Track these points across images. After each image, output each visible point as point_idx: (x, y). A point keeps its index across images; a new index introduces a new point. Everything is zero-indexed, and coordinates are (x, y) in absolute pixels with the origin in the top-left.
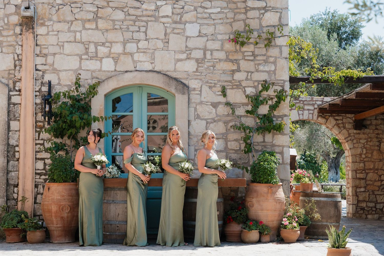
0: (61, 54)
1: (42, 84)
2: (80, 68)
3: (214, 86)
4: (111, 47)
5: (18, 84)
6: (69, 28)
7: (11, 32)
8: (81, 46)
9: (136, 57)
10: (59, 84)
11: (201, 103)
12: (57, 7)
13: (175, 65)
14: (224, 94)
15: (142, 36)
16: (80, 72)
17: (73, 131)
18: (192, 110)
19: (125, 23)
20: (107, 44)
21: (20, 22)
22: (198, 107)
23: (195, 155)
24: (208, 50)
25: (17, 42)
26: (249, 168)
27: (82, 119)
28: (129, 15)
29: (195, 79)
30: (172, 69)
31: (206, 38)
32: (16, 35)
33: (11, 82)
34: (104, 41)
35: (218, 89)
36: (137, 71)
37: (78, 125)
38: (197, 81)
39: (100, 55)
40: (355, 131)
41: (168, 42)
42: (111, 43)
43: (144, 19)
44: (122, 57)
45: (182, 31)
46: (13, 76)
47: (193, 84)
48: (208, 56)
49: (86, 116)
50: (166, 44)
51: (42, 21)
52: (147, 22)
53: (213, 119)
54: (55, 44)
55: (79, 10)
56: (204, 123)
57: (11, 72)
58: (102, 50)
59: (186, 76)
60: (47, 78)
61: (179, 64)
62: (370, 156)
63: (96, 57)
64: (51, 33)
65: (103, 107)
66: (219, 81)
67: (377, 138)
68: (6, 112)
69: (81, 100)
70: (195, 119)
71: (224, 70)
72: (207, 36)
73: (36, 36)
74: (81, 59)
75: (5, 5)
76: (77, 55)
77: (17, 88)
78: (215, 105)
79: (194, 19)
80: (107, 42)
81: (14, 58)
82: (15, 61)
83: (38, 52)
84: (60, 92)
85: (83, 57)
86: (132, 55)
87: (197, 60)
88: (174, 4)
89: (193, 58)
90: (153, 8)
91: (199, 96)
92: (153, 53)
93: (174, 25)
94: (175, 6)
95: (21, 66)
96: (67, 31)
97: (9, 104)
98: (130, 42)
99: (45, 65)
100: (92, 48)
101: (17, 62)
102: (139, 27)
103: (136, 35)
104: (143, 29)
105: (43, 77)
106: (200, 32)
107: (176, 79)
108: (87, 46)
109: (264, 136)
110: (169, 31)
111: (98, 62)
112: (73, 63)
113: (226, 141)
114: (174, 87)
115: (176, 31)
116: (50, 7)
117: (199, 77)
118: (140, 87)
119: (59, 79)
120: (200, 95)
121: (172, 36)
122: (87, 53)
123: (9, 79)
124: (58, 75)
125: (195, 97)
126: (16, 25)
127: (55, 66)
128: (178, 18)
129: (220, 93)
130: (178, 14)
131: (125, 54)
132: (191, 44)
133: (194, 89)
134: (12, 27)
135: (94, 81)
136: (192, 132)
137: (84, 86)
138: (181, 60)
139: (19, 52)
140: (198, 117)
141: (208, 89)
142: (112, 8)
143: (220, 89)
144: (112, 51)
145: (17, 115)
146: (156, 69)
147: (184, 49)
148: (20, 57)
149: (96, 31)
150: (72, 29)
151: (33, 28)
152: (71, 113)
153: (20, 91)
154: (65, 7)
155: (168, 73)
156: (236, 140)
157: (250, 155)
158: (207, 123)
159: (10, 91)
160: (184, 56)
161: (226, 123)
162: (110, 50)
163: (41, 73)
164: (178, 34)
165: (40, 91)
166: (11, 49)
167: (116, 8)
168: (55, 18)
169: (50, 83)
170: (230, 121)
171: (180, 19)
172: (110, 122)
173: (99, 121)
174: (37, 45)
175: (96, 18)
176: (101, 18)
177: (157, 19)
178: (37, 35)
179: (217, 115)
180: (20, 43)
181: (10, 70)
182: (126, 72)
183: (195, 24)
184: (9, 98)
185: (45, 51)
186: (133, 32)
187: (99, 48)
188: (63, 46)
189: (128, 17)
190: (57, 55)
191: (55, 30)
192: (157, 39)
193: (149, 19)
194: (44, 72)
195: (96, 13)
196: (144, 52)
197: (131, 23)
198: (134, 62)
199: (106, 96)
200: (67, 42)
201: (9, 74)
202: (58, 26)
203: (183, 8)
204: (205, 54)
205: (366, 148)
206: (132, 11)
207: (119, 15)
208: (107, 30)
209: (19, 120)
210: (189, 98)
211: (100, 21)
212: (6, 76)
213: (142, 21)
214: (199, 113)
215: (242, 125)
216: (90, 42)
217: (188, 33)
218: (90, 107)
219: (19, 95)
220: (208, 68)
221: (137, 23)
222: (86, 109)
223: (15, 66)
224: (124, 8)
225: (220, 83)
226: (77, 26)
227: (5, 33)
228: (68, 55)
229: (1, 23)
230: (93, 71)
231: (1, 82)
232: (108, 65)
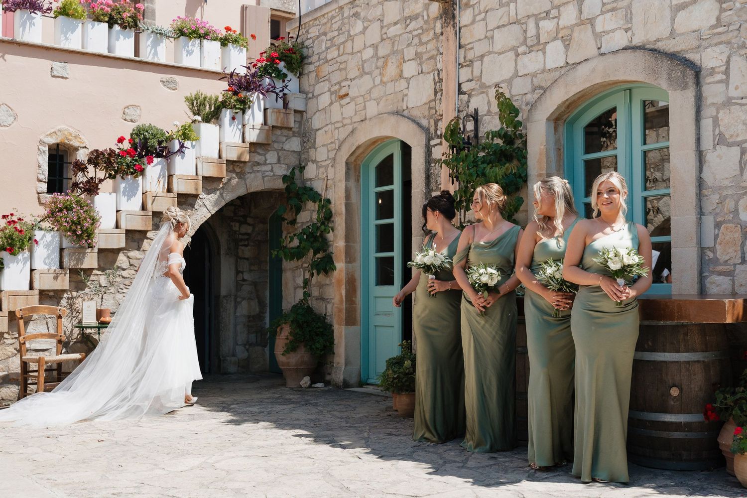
0: (490, 53)
2: (516, 74)
4: (558, 17)
5: (440, 124)
7: (431, 34)
8: (517, 29)
9: (600, 24)
10: (488, 112)
11: (729, 102)
13: (673, 20)
16: (515, 81)
18: (708, 123)
20: (554, 13)
21: (441, 11)
22: (720, 115)
23: (716, 237)
25: (438, 50)
29: (717, 44)
30: (666, 34)
32: (436, 37)
33: (432, 123)
34: (548, 7)
36: (602, 54)
38: (718, 49)
39: (544, 38)
42: (558, 7)
44: (577, 33)
46: (434, 112)
47: (710, 58)
51: (465, 1)
54: (483, 37)
56: (735, 152)
57: (431, 105)
58: (547, 28)
59: (695, 43)
60: (473, 104)
61: (681, 17)
63: (537, 44)
64: (477, 18)
65: (543, 146)
68: (423, 177)
70: (714, 147)
73: (458, 31)
74: (517, 55)
76: (512, 49)
77: (439, 132)
80: (552, 8)
81: (434, 79)
82: (435, 84)
83: (462, 60)
84: (491, 132)
85: (520, 50)
86: (591, 21)
91: (721, 87)
92: (629, 7)
95: (442, 92)
96: (498, 7)
97: (428, 163)
99: (471, 80)
100: (531, 28)
101: (438, 85)
105: (468, 103)
107: (673, 57)
108: (524, 27)
111: (541, 55)
112: (507, 67)
114: (665, 76)
117: (723, 38)
119: (488, 102)
120: (726, 82)
122: (524, 41)
123: (429, 118)
124: (487, 95)
125: (713, 92)
126: (436, 19)
127: (483, 80)
131: (581, 23)
133: (712, 72)
134: (432, 24)
135: (536, 95)
136: (708, 179)
137: (521, 109)
138: (684, 5)
139: (439, 65)
140: (721, 140)
141: (742, 64)
144: (561, 23)
145: (439, 181)
146: (636, 41)
148: (441, 76)
151: (454, 17)
153: (441, 136)
155: (660, 46)
158: (743, 153)
159: (429, 139)
162: (558, 24)
163: (465, 97)
165: (464, 131)
166: (431, 65)
174: (460, 47)
178: (460, 29)
180: (441, 50)
181: (430, 102)
182: (582, 61)
184: (429, 151)
185: (470, 55)
188: (493, 37)
190: (486, 58)
191: (482, 10)
194: (469, 95)
196: (613, 10)
198: (598, 36)
200: (498, 27)
201: (429, 109)
210: (699, 96)
212: (426, 113)
214: (722, 129)
216: (528, 17)
219: (440, 144)
223: (436, 93)
227: (425, 39)
228: (500, 54)
229: (420, 22)
230: (534, 75)
231: (419, 125)
232: (555, 55)
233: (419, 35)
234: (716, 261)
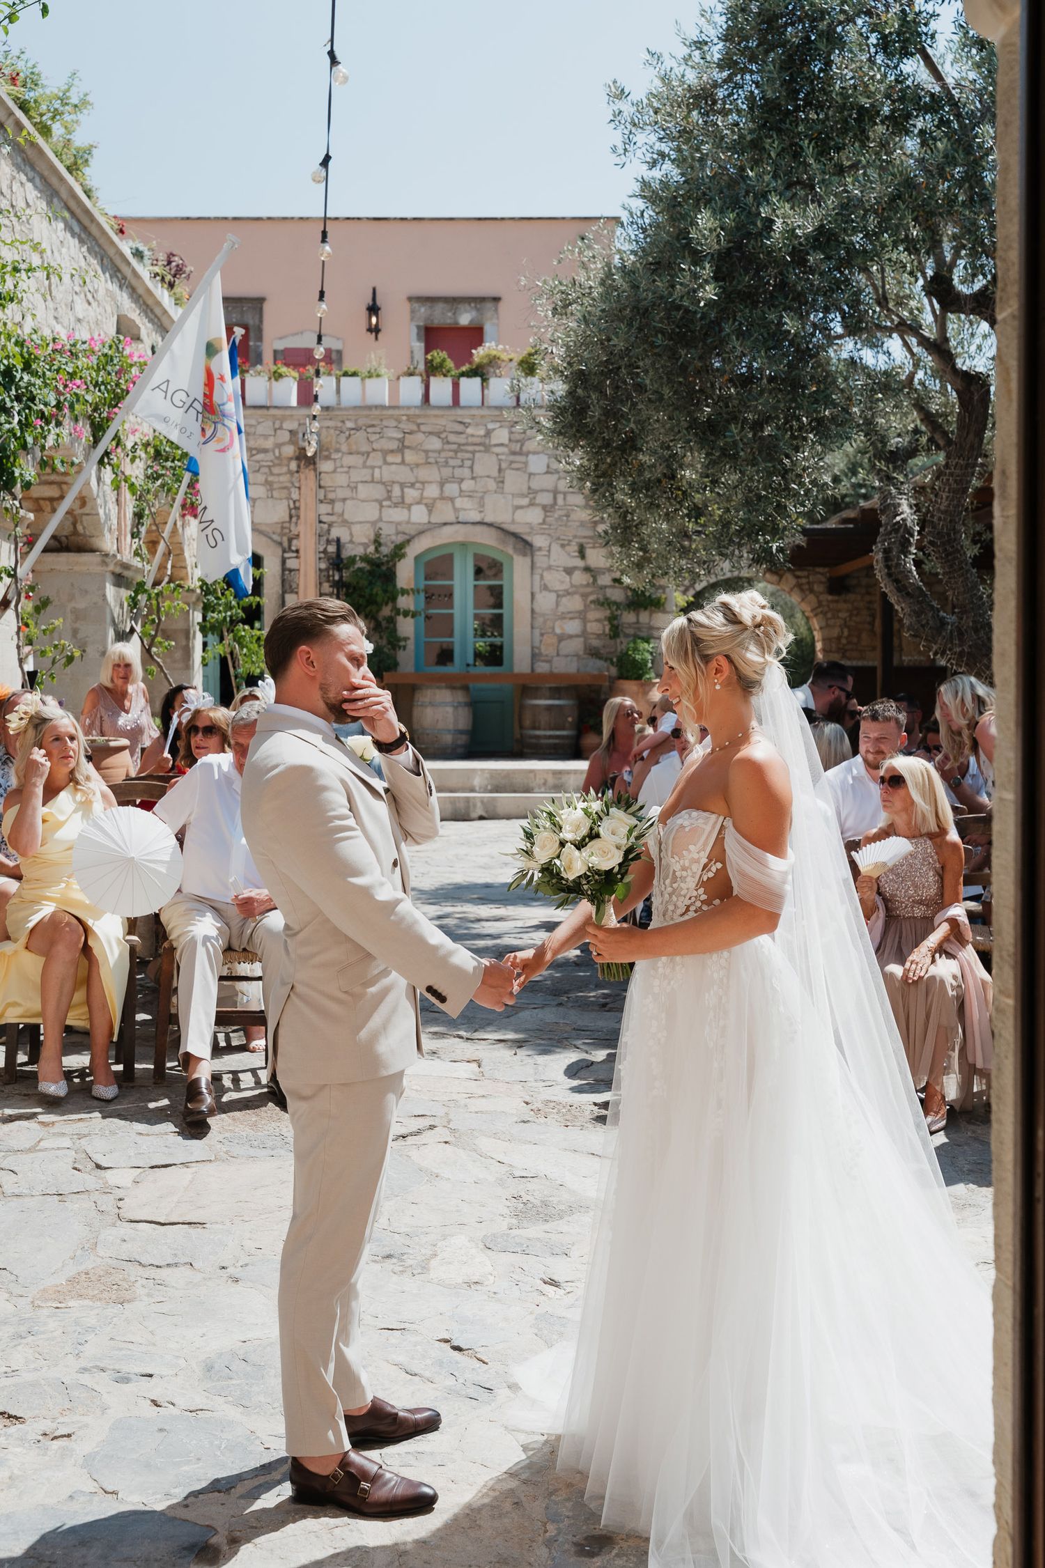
0: (353, 499)
1: (328, 542)
2: (380, 519)
3: (568, 545)
4: (423, 490)
5: (295, 542)
6: (365, 462)
7: (285, 469)
8: (380, 487)
9: (459, 503)
10: (351, 542)
11: (549, 568)
12: (347, 433)
13: (513, 514)
14: (582, 554)
15: (466, 472)
16: (380, 525)
17: (374, 608)
18: (537, 577)
19: (443, 454)
20: (418, 485)
21: (297, 454)
22: (545, 574)
23: (541, 641)
24: (560, 493)
25: (292, 483)
26: (615, 660)
27: (385, 591)
28: (448, 443)
29: (543, 534)
30: (509, 520)
31: (556, 476)
32: (291, 473)
33: (285, 540)
34: (413, 480)
35: (574, 548)
36: (459, 523)
37: (379, 599)
38: (544, 537)
39: (408, 500)
40: (830, 598)
41: (503, 482)
42: (423, 483)
43: (470, 448)
44: (439, 504)
45: (523, 466)
46: (287, 531)
47: (539, 541)
48: (560, 501)
49: (390, 588)
50: (501, 485)
51: (326, 453)
52: (473, 453)
53: (566, 591)
54: (346, 485)
55: (378, 436)
56: (553, 596)
57: (285, 525)
58: (411, 494)
59: (528, 530)
60: (335, 533)
61: (519, 512)
62: (855, 640)
63: (401, 503)
64: (338, 470)
65: (412, 574)
66: (575, 537)
67: (868, 609)
68: (279, 582)
69: (383, 564)
70: (540, 591)
71: (582, 522)
72: (559, 472)
73: (318, 475)
74: (381, 506)
75: (275, 430)
76: (376, 500)
77: (293, 548)
78: (569, 571)
79: (540, 448)
80: (417, 482)
81: (288, 506)
82: (290, 510)
83: (322, 498)
84: (355, 556)
85: (385, 503)
86: (452, 500)
87: (544, 508)
88: (512, 426)
89: (538, 505)
90: (482, 432)
91: (546, 558)
92: (482, 498)
93: (512, 458)
94: (513, 429)
95: (298, 517)
96: (361, 467)
97: (284, 569)
98: (450, 482)
99: (332, 515)
100: (396, 491)
101: (293, 511)
102: (462, 461)
103: (458, 472)
104: (468, 463)
105: (329, 531)
106: (548, 467)
107: (515, 535)
108: (389, 488)
109: (638, 615)
110: (504, 465)
111: (406, 511)
112: (371, 512)
113: (585, 621)
114: (511, 546)
115: (514, 466)
116: (338, 432)
117: (547, 532)
118: (464, 545)
119: (351, 534)
120: (549, 556)
121: (508, 472)
122: (389, 498)
123: (282, 535)
124: (350, 528)
125: (540, 560)
126: (291, 459)
127: (346, 516)
128: (517, 447)
129: (577, 554)
130: (517, 441)
131: (442, 498)
132: (535, 484)
133: (540, 549)
134: (285, 462)
135: (399, 539)
136: (537, 609)
137: (386, 545)
138: (521, 507)
139: (295, 496)
140: (545, 588)
141: (559, 549)
142: (424, 433)
143: (576, 548)
144: (425, 494)
145: (294, 586)
146: (487, 520)
147: (525, 491)
148: (297, 504)
149: (402, 467)
150: (368, 463)
151: (313, 463)
152: (370, 583)
153: (297, 551)
154: (358, 433)
155: (505, 526)
156: (598, 620)
157: (618, 641)
158: (558, 596)
159: (283, 551)
160: (525, 501)
161: (584, 596)
162: (422, 494)
163: (326, 526)
164: (518, 469)
165: (325, 552)
166: (284, 493)
167: (430, 433)
168: (344, 448)
169: (338, 540)
170: (591, 593)
171: (521, 448)
172: (422, 595)
173: (408, 594)
174: (320, 487)
175: (402, 449)
176: (408, 447)
177: (487, 448)
178: (321, 473)
179: (572, 586)
180: (297, 485)
181: (283, 523)
182: (445, 524)
183: (541, 455)
184: (284, 561)
185: (331, 496)
186: (454, 467)
187: (406, 490)
188: (356, 488)
189: (447, 447)
190: (348, 502)
191: (345, 464)
192: (488, 477)
193: (477, 448)
194: (330, 525)
195: (402, 440)
196: (470, 496)
197: (452, 454)
198: (456, 510)
199: (417, 558)
200: (362, 482)
201: (283, 528)
202: (349, 460)
203: (524, 433)
204: (555, 498)
205: (848, 627)
206: (452, 438)
207: (435, 444)
208: (417, 465)
209: (297, 593)
210: (532, 561)
211: (407, 452)
212: (279, 530)
213: (467, 452)
214: (546, 582)
215: (607, 599)
216: (393, 482)
217: (532, 468)
218: (394, 573)
219: (297, 557)
220: (560, 518)
221: (459, 455)
222: (390, 576)
223: (291, 517)
224: (441, 433)
225: (577, 540)
226: (376, 459)
227: (276, 470)
228: (363, 501)
229: (270, 456)
230: (398, 524)
231: (270, 538)
232: (419, 515)
233: (269, 467)
234: (540, 654)
